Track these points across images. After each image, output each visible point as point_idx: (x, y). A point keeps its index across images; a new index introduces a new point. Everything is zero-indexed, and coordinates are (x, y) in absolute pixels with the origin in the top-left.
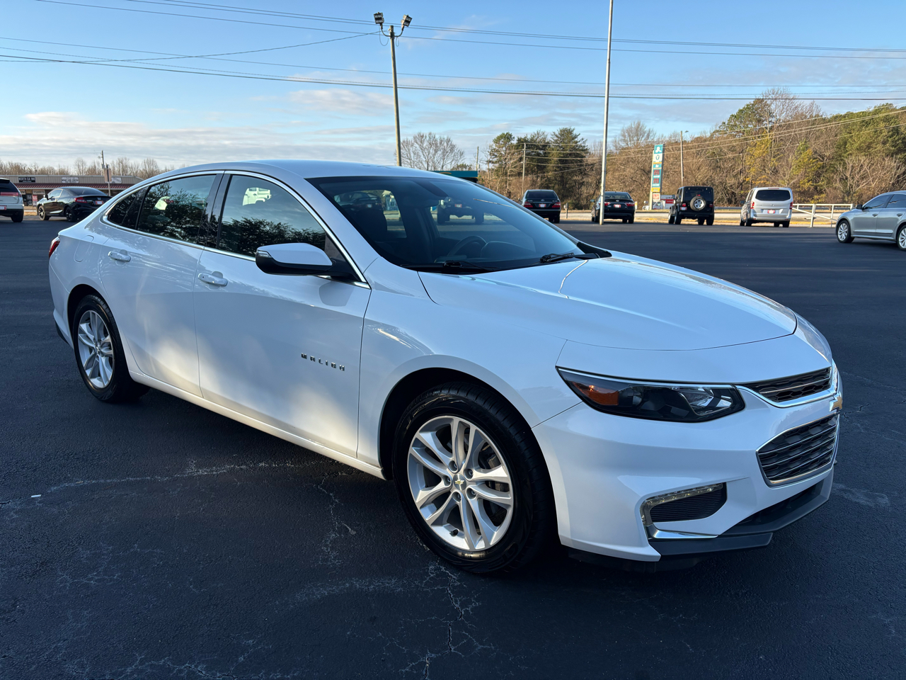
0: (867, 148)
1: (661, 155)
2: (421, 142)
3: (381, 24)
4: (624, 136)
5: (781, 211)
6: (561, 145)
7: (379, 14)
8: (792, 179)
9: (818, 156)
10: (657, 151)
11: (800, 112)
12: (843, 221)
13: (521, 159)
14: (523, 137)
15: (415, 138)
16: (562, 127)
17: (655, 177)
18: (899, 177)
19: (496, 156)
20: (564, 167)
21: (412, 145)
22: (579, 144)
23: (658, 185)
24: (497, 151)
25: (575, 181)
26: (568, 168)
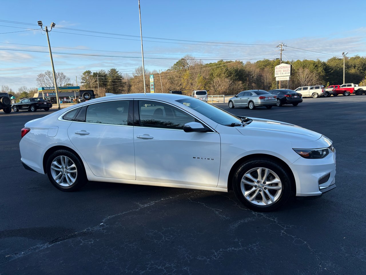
0: (219, 75)
1: (153, 79)
2: (49, 75)
3: (41, 26)
4: (136, 71)
5: (204, 98)
6: (112, 75)
7: (40, 21)
8: (198, 87)
9: (205, 78)
10: (151, 77)
11: (197, 63)
12: (230, 101)
13: (96, 81)
14: (95, 72)
15: (45, 73)
16: (111, 68)
17: (152, 87)
18: (230, 85)
19: (85, 80)
20: (114, 84)
21: (45, 76)
22: (119, 74)
23: (153, 90)
24: (85, 78)
25: (119, 90)
26: (116, 84)
